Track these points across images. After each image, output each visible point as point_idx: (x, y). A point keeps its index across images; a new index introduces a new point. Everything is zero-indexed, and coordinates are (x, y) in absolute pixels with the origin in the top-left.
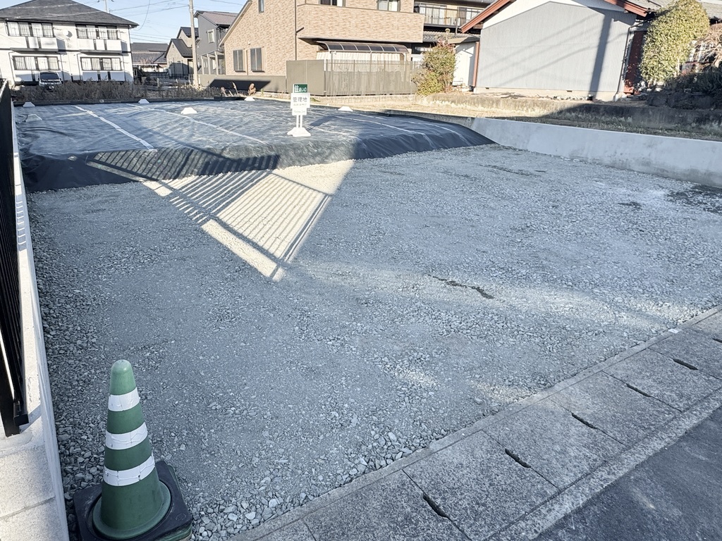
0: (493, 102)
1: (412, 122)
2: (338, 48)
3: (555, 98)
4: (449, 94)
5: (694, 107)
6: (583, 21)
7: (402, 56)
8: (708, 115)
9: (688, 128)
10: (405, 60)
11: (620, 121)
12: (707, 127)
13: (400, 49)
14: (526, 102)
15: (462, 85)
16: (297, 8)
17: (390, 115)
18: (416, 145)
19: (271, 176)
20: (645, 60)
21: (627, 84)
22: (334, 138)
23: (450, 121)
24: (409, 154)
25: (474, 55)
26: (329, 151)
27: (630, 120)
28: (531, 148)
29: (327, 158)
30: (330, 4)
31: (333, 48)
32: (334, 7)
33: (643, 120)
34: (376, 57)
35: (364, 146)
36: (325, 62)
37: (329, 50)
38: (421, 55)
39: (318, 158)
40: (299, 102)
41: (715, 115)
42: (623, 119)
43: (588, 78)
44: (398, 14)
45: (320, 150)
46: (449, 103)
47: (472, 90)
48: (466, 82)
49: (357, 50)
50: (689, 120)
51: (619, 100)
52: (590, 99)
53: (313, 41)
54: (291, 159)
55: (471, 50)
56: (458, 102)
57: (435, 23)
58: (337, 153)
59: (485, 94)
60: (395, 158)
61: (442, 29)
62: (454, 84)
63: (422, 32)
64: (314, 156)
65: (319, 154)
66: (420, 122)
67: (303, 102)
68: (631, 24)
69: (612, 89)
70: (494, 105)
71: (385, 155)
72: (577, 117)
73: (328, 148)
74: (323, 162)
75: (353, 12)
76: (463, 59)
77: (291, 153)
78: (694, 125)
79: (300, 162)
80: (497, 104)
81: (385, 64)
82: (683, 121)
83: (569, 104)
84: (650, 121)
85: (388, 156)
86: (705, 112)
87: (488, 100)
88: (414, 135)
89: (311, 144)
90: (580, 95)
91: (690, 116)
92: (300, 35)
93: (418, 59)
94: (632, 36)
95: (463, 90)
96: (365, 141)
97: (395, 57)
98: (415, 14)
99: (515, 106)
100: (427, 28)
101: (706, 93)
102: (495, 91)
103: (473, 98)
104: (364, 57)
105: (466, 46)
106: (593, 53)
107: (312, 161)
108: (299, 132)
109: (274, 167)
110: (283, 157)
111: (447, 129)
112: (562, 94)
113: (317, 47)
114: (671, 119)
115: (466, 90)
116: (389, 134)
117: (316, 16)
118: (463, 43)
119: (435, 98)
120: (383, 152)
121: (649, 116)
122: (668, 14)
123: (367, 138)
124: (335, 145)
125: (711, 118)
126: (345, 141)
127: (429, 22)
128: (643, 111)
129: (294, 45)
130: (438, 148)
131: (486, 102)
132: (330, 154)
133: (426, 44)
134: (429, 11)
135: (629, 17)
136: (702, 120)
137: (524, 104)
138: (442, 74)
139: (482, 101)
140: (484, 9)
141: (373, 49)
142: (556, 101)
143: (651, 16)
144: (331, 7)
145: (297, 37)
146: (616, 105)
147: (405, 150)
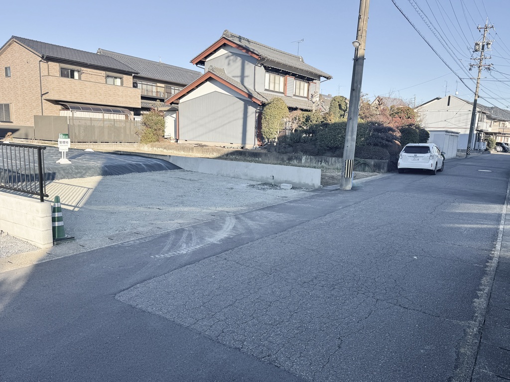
0: (190, 149)
1: (135, 158)
2: (78, 109)
3: (224, 147)
4: (161, 143)
5: (286, 153)
6: (234, 104)
7: (127, 117)
8: (292, 157)
9: (285, 163)
10: (129, 119)
11: (256, 160)
12: (292, 162)
13: (125, 112)
14: (208, 149)
15: (170, 138)
16: (42, 78)
17: (121, 154)
18: (138, 169)
19: (52, 184)
20: (263, 128)
21: (258, 140)
22: (87, 165)
23: (158, 158)
24: (133, 174)
25: (176, 119)
26: (85, 171)
27: (260, 159)
28: (200, 171)
29: (84, 174)
30: (68, 77)
31: (73, 108)
32: (72, 79)
33: (266, 159)
34: (107, 116)
35: (106, 169)
36: (68, 118)
37: (71, 110)
38: (141, 116)
39: (78, 175)
40: (63, 144)
41: (295, 157)
42: (257, 159)
43: (240, 136)
44: (122, 87)
45: (79, 170)
46: (162, 150)
47: (177, 142)
48: (173, 136)
49: (93, 111)
50: (285, 159)
51: (256, 148)
52: (242, 148)
53: (56, 102)
54: (62, 175)
55: (174, 115)
56: (168, 149)
57: (150, 95)
58: (90, 172)
59: (185, 144)
60: (125, 175)
61: (154, 99)
62: (165, 137)
63: (140, 100)
64: (76, 174)
65: (78, 173)
66: (140, 158)
67: (66, 144)
68: (256, 108)
69: (252, 143)
70: (191, 151)
71: (119, 174)
72: (235, 158)
73: (84, 170)
74: (82, 177)
75: (87, 84)
76: (170, 121)
77: (62, 172)
78: (287, 161)
79: (68, 177)
80: (192, 150)
81: (114, 122)
82: (283, 160)
83: (231, 150)
84: (269, 160)
85: (121, 174)
86: (291, 155)
87: (187, 148)
88: (136, 164)
89: (74, 168)
90: (237, 146)
91: (285, 157)
92: (44, 97)
93: (138, 119)
94: (257, 115)
95: (172, 141)
96: (106, 166)
97: (122, 117)
98: (134, 89)
99: (203, 152)
100: (143, 98)
101: (290, 145)
102: (191, 142)
103: (177, 146)
104: (99, 116)
105: (171, 112)
106: (241, 122)
107: (75, 176)
108: (64, 161)
109: (53, 179)
110: (57, 174)
111: (155, 161)
112: (228, 145)
113: (60, 107)
114: (278, 158)
115: (173, 141)
116: (120, 163)
117: (58, 84)
118: (168, 111)
119: (152, 146)
120: (118, 173)
121: (268, 157)
122: (270, 105)
123: (108, 165)
124: (88, 169)
125: (293, 158)
126: (94, 166)
127: (145, 94)
128: (266, 155)
129: (41, 104)
130: (150, 171)
131: (186, 149)
132: (86, 173)
133: (144, 109)
134: (144, 87)
135: (255, 105)
136: (290, 159)
137: (208, 151)
138: (156, 130)
139: (184, 148)
140: (183, 88)
141: (105, 110)
142: (224, 149)
143: (264, 105)
144: (70, 79)
145: (43, 98)
146: (254, 151)
147: (131, 172)
